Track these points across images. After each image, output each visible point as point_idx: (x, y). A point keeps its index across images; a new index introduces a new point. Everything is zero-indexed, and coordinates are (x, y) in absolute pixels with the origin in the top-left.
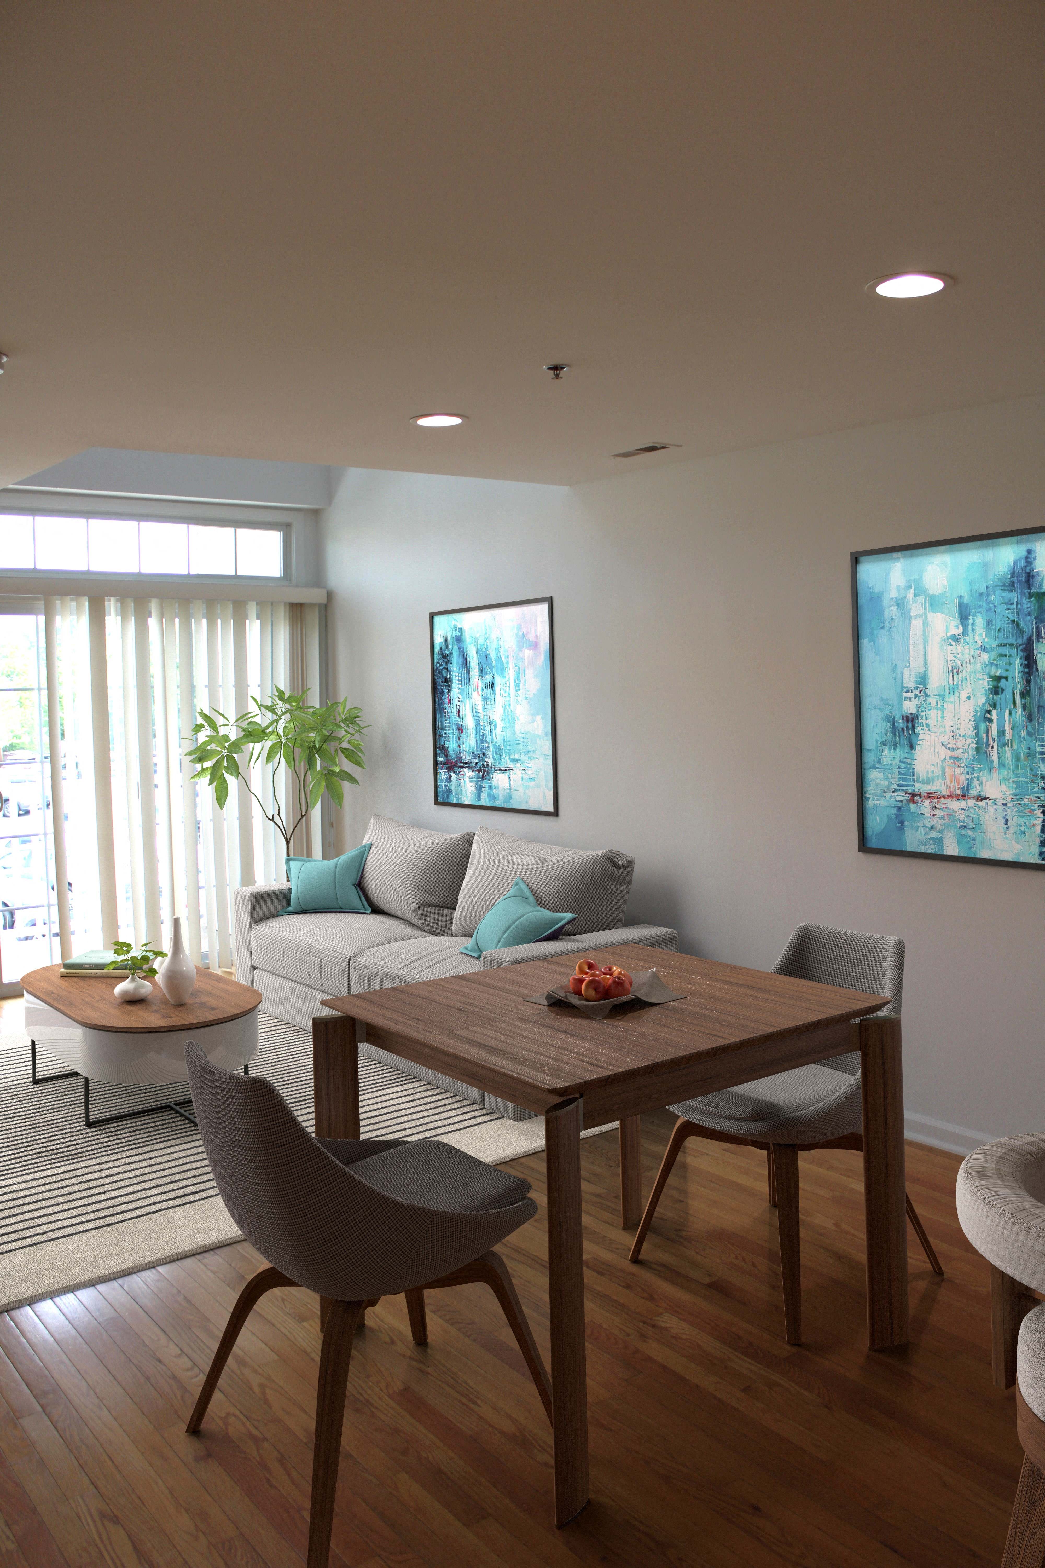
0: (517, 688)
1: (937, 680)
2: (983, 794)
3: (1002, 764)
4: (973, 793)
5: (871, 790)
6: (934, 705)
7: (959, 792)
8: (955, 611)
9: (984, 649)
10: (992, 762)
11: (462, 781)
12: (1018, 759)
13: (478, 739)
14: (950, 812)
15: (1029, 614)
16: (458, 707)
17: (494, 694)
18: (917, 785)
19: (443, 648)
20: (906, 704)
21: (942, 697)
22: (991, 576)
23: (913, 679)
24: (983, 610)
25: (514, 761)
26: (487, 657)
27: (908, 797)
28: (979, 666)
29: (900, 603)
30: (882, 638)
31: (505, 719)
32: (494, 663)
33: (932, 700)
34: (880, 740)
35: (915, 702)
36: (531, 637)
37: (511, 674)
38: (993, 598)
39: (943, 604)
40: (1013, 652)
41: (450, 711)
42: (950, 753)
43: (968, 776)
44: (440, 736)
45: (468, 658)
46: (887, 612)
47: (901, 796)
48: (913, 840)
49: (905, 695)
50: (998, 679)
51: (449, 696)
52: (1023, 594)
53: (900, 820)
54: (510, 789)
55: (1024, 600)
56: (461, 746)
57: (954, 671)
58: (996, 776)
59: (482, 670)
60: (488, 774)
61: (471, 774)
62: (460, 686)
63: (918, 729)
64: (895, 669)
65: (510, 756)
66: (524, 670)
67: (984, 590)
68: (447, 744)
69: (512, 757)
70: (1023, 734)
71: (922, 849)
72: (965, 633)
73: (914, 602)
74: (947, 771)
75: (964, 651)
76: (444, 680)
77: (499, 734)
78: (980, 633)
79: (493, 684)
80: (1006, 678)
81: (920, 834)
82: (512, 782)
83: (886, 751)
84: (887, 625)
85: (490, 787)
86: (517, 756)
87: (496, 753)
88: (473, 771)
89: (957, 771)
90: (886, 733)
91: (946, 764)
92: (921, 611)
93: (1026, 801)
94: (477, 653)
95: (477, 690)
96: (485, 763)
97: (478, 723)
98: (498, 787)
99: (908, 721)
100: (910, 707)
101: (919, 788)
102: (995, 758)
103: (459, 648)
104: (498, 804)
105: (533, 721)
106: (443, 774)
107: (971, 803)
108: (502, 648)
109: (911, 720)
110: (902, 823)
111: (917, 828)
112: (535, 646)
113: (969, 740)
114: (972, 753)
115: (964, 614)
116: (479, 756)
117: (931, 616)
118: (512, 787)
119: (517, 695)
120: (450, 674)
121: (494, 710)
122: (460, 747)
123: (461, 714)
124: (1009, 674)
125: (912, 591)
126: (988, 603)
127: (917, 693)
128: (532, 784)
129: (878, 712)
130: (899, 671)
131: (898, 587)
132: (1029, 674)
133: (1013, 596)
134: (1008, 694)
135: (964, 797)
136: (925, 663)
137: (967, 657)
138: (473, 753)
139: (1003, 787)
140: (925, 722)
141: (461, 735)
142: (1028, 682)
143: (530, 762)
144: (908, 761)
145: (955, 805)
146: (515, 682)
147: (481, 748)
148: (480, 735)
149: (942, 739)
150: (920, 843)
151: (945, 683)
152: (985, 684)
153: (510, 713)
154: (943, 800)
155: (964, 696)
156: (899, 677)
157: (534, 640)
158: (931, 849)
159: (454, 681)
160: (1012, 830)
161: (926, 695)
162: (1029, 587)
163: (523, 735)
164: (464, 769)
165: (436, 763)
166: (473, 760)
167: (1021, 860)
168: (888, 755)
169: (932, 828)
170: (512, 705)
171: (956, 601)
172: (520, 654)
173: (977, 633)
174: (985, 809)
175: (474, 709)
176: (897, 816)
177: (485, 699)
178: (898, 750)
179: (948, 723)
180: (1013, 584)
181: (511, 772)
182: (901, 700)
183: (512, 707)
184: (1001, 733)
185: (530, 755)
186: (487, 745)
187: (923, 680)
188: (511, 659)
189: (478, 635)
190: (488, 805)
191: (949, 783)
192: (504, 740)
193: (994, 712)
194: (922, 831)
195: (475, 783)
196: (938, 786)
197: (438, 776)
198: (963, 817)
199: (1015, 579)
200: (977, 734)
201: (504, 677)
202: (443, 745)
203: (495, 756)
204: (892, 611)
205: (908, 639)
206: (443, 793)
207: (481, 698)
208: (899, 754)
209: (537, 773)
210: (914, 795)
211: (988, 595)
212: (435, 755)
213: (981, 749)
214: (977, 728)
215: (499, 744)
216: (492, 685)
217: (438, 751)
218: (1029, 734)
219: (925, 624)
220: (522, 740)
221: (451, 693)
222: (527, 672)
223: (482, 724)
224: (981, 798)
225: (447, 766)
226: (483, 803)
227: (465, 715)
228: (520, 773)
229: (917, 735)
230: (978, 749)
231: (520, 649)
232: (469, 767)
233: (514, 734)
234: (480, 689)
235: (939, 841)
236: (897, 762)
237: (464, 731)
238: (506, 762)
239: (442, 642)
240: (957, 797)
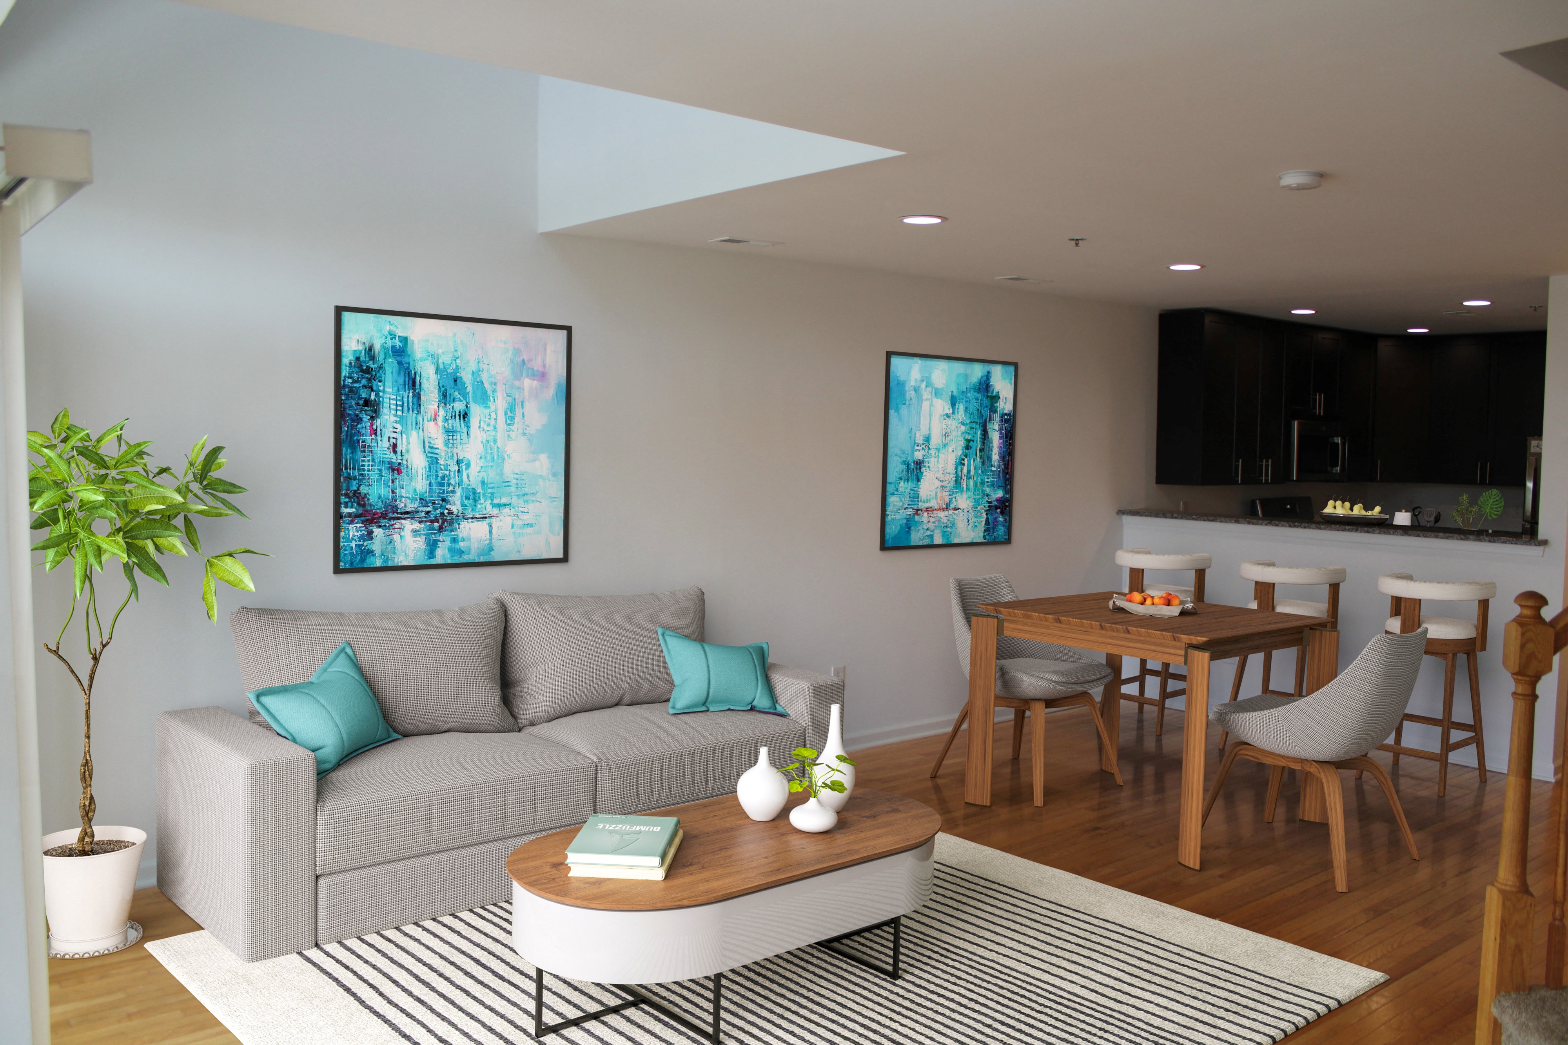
0: (509, 422)
1: (935, 440)
2: (957, 507)
3: (968, 489)
4: (952, 506)
5: (889, 509)
6: (933, 455)
7: (944, 506)
8: (949, 399)
9: (963, 424)
10: (963, 488)
11: (396, 537)
12: (976, 485)
13: (433, 481)
14: (937, 518)
15: (986, 407)
16: (394, 441)
17: (468, 427)
18: (920, 504)
19: (362, 359)
20: (916, 453)
21: (938, 450)
22: (969, 383)
23: (922, 438)
24: (964, 401)
25: (499, 506)
26: (455, 381)
27: (914, 512)
28: (959, 433)
29: (916, 390)
30: (904, 410)
31: (486, 458)
32: (469, 389)
33: (932, 452)
34: (898, 476)
35: (922, 452)
36: (537, 365)
37: (500, 403)
38: (969, 395)
39: (942, 394)
40: (977, 426)
41: (374, 444)
42: (941, 484)
43: (950, 497)
44: (349, 478)
45: (418, 379)
46: (907, 395)
47: (910, 512)
48: (916, 538)
49: (916, 448)
50: (969, 441)
51: (372, 425)
52: (984, 396)
53: (908, 526)
54: (491, 539)
55: (984, 399)
56: (397, 491)
57: (946, 435)
58: (965, 496)
59: (445, 396)
60: (451, 523)
61: (416, 526)
62: (399, 413)
63: (923, 469)
64: (910, 432)
65: (492, 500)
66: (522, 403)
67: (965, 390)
68: (364, 489)
69: (496, 501)
70: (980, 472)
71: (921, 543)
72: (953, 413)
73: (925, 390)
74: (938, 494)
75: (952, 424)
76: (361, 402)
77: (473, 476)
78: (961, 414)
79: (466, 413)
80: (973, 441)
81: (920, 534)
82: (494, 531)
83: (902, 483)
84: (907, 403)
85: (454, 540)
86: (504, 500)
87: (468, 498)
88: (420, 522)
89: (944, 494)
90: (902, 472)
91: (938, 490)
92: (929, 397)
93: (979, 509)
94: (437, 373)
95: (435, 419)
96: (446, 512)
97: (433, 461)
98: (469, 539)
99: (917, 464)
100: (918, 456)
101: (922, 505)
102: (965, 486)
103: (400, 363)
104: (466, 558)
105: (534, 460)
106: (353, 531)
107: (951, 512)
108: (485, 372)
109: (919, 464)
110: (909, 528)
111: (919, 530)
112: (542, 376)
113: (952, 476)
114: (953, 483)
115: (953, 402)
116: (433, 503)
117: (935, 400)
118: (495, 535)
119: (508, 429)
120: (377, 395)
121: (467, 446)
122: (393, 492)
123: (399, 449)
124: (975, 439)
125: (924, 383)
126: (967, 397)
127: (924, 446)
128: (529, 530)
129: (898, 458)
130: (913, 432)
131: (916, 379)
132: (984, 439)
133: (979, 396)
134: (973, 450)
135: (947, 509)
136: (930, 429)
137: (954, 427)
138: (420, 499)
139: (968, 502)
140: (927, 465)
141: (398, 477)
142: (984, 443)
143: (526, 506)
144: (916, 489)
145: (942, 514)
146: (506, 414)
147: (440, 493)
148: (437, 476)
149: (936, 475)
150: (920, 539)
151: (940, 442)
152: (962, 443)
153: (495, 451)
154: (935, 512)
155: (950, 449)
156: (913, 436)
157: (541, 369)
158: (926, 542)
159: (386, 405)
160: (970, 526)
161: (929, 449)
162: (987, 392)
163: (516, 476)
164: (403, 521)
165: (338, 516)
166: (420, 509)
167: (975, 541)
168: (903, 486)
169: (928, 529)
170: (498, 441)
171: (950, 394)
172: (517, 383)
173: (960, 414)
174: (958, 515)
175: (427, 445)
176: (906, 524)
177: (450, 432)
178: (910, 482)
179: (940, 466)
180: (979, 389)
181: (494, 520)
182: (913, 451)
183: (499, 444)
184: (969, 471)
185: (526, 498)
186: (451, 488)
187: (927, 439)
188: (500, 388)
189: (440, 351)
190: (449, 561)
191: (939, 500)
192: (483, 483)
193: (966, 460)
194: (921, 532)
195: (424, 537)
196: (933, 504)
197: (342, 534)
198: (945, 521)
199: (981, 387)
200: (956, 472)
201: (487, 407)
202: (355, 491)
203: (466, 502)
204: (910, 394)
205: (920, 413)
206: (352, 554)
207: (441, 430)
208: (910, 485)
209: (537, 518)
210: (918, 510)
211: (967, 393)
212: (337, 505)
213: (958, 481)
214: (956, 469)
215: (473, 486)
216: (465, 416)
217: (343, 499)
218: (982, 472)
219: (931, 405)
220: (515, 481)
221: (378, 423)
222: (527, 404)
223: (441, 462)
224: (956, 509)
225: (363, 518)
226: (438, 560)
227: (408, 451)
228: (509, 520)
229: (922, 473)
230: (956, 481)
231: (518, 376)
232: (412, 518)
233: (501, 474)
234: (440, 419)
235: (931, 537)
236: (908, 490)
237: (404, 471)
238: (485, 507)
239: (360, 352)
240: (943, 510)
